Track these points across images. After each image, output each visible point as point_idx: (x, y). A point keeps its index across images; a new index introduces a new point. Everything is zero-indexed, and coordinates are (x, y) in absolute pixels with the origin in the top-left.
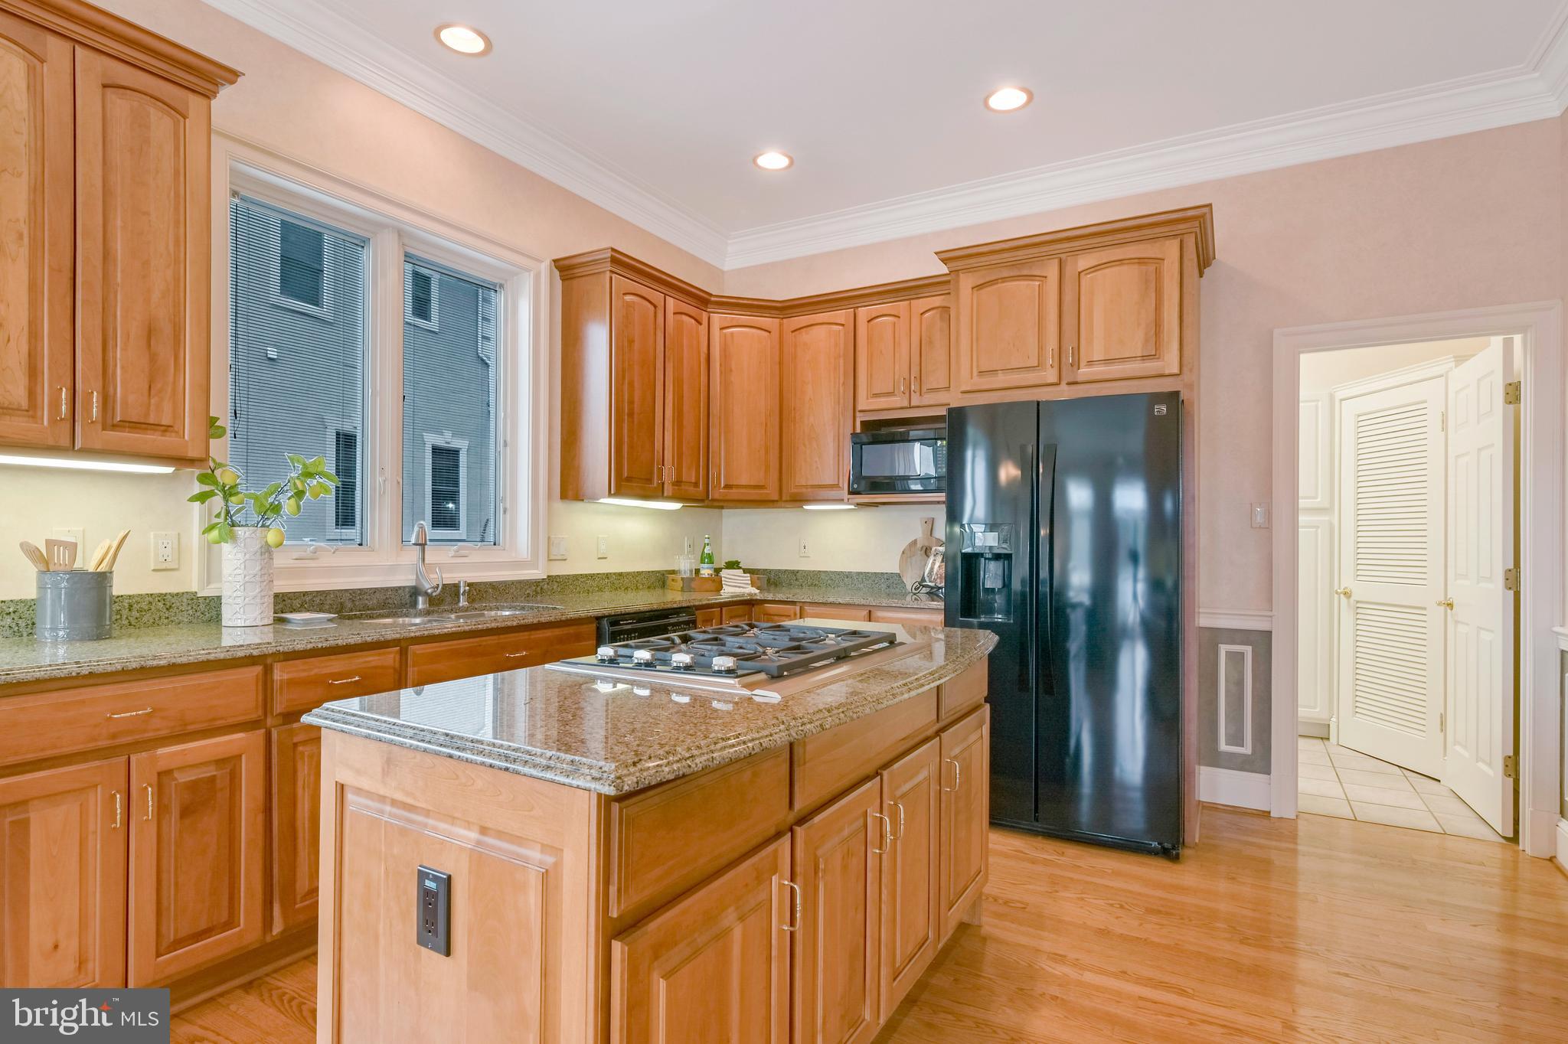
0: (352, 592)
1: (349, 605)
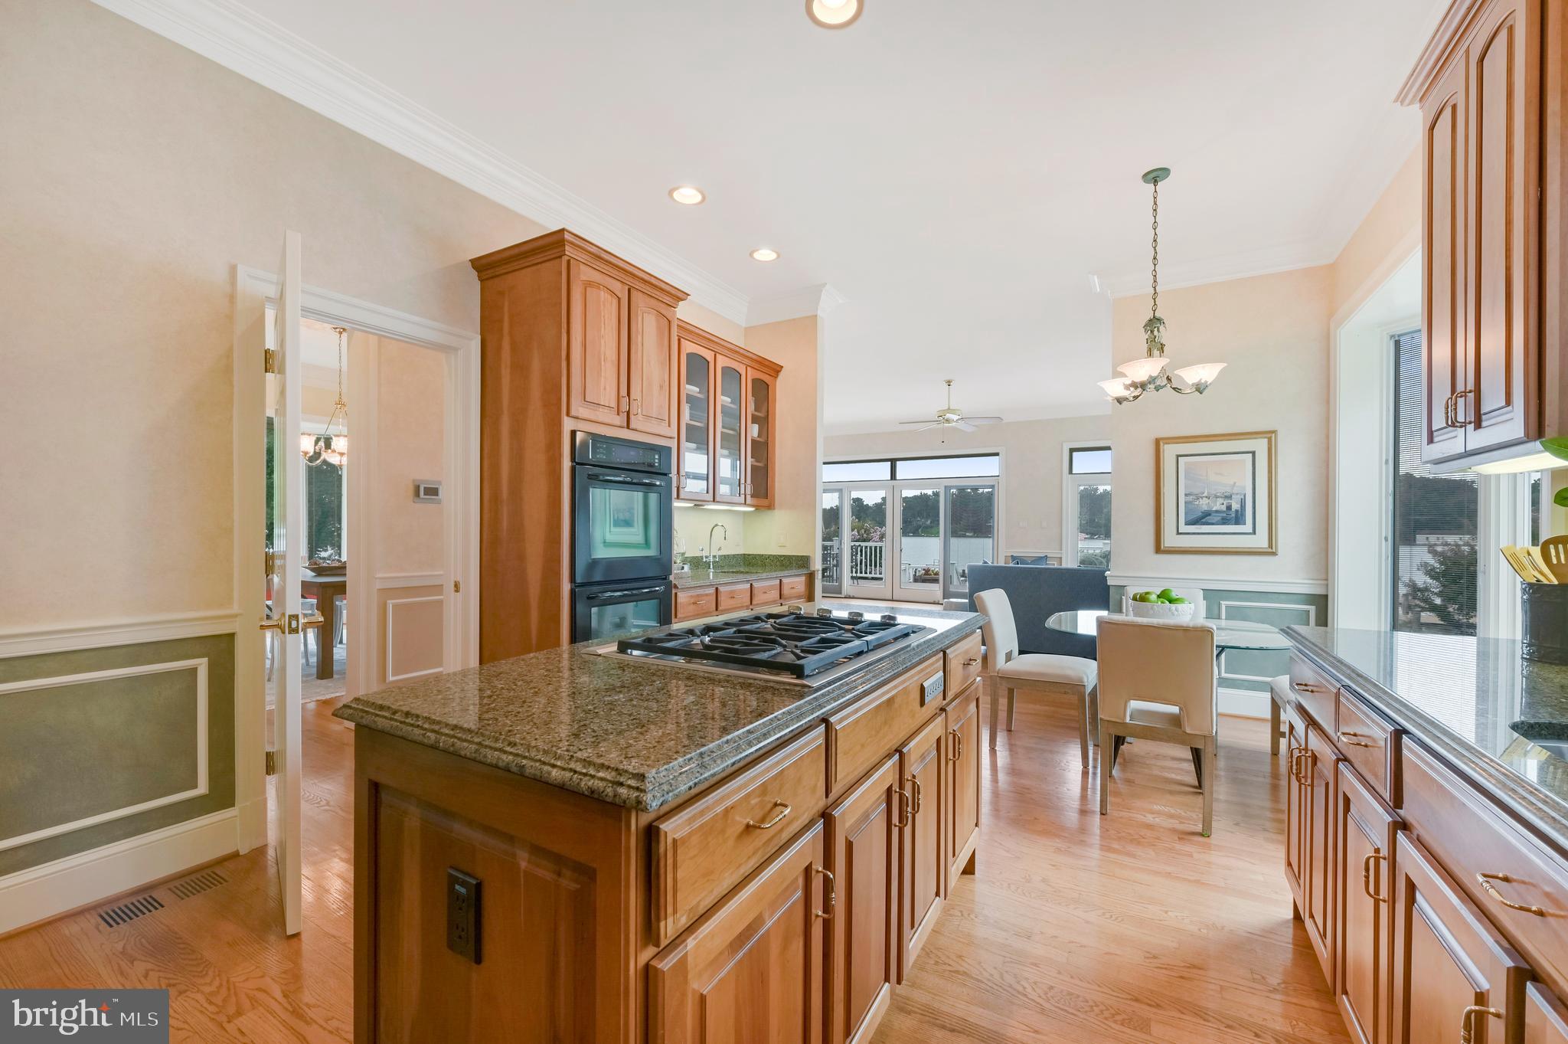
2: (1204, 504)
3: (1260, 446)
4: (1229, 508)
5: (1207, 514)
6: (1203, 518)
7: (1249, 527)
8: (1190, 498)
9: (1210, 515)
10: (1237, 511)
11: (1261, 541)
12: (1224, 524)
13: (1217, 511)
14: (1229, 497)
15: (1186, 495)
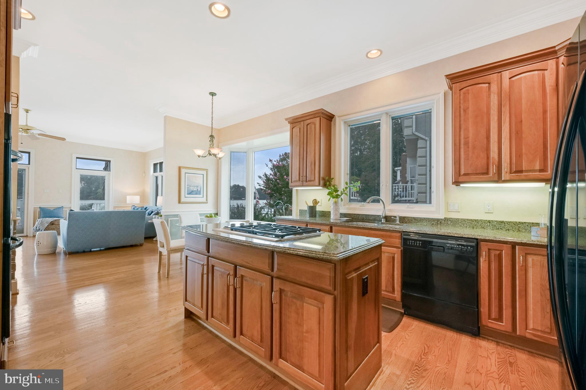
0: (366, 215)
1: (365, 218)
2: (192, 188)
3: (204, 173)
4: (198, 190)
5: (192, 191)
6: (191, 192)
7: (202, 196)
8: (188, 186)
9: (193, 192)
10: (199, 191)
11: (204, 200)
12: (196, 194)
13: (195, 191)
14: (197, 187)
15: (187, 185)
